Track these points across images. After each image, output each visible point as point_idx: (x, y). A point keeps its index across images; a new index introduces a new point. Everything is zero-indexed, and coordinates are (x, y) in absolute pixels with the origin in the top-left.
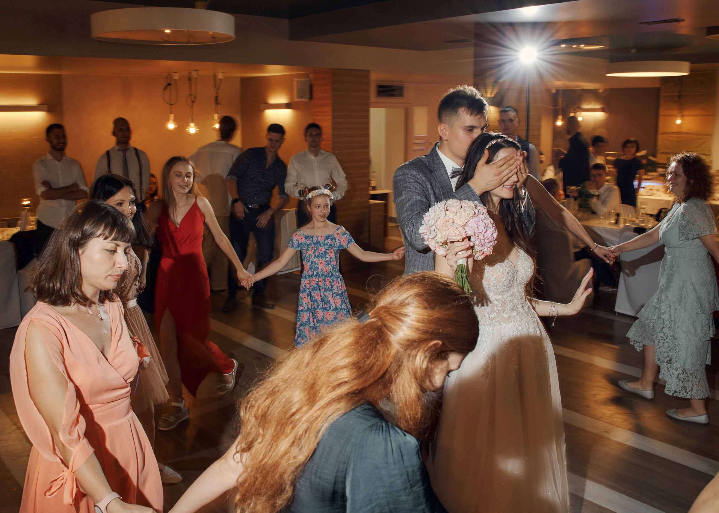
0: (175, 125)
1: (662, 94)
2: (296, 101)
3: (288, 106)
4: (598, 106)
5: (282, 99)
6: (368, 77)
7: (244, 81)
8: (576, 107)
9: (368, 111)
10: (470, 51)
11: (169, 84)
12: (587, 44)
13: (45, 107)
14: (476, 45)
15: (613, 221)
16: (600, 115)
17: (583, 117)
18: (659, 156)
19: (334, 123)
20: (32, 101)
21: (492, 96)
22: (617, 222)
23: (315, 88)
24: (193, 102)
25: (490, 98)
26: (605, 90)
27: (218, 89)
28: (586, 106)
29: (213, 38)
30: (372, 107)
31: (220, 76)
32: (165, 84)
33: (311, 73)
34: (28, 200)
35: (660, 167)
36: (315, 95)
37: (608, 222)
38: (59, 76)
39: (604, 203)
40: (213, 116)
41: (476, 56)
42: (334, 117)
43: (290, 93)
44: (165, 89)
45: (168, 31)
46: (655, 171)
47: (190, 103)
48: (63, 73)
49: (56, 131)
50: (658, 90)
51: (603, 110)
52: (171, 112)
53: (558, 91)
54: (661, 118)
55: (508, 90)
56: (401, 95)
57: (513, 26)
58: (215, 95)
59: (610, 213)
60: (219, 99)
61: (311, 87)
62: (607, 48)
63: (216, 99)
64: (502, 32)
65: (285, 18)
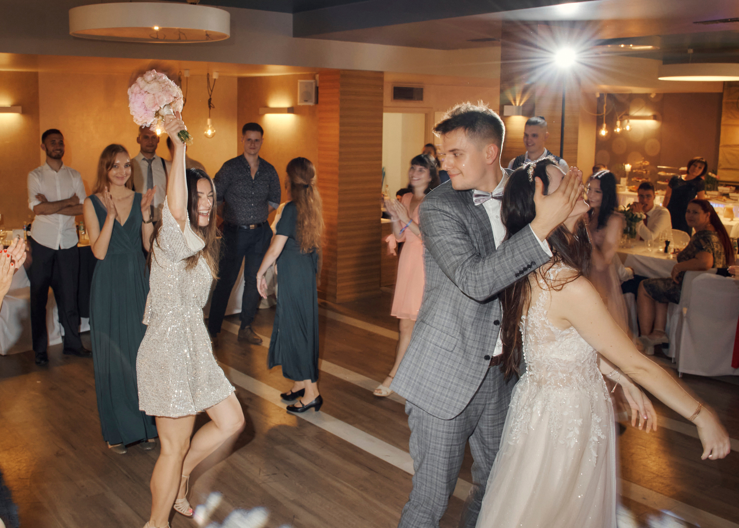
1: (724, 100)
2: (300, 106)
3: (290, 110)
4: (649, 114)
5: (285, 103)
6: (382, 79)
7: (242, 81)
8: (624, 113)
9: (381, 118)
10: (496, 51)
12: (635, 44)
13: (20, 108)
14: (503, 45)
15: (662, 250)
16: (651, 124)
17: (630, 126)
18: (719, 171)
19: (341, 132)
20: (5, 102)
21: (521, 104)
22: (666, 251)
23: (320, 91)
25: (519, 107)
26: (657, 95)
27: (212, 91)
28: (634, 113)
29: (207, 35)
30: (387, 111)
31: (215, 76)
33: (317, 74)
35: (721, 185)
36: (320, 99)
37: (655, 250)
38: (36, 74)
39: (652, 229)
40: (206, 122)
41: (504, 58)
42: (341, 125)
43: (294, 96)
45: (156, 28)
46: (717, 190)
48: (40, 70)
50: (721, 95)
51: (655, 118)
53: (602, 95)
54: (723, 128)
56: (421, 99)
57: (547, 24)
58: (209, 98)
59: (657, 240)
60: (212, 102)
61: (317, 88)
62: (659, 48)
64: (535, 32)
65: (289, 12)
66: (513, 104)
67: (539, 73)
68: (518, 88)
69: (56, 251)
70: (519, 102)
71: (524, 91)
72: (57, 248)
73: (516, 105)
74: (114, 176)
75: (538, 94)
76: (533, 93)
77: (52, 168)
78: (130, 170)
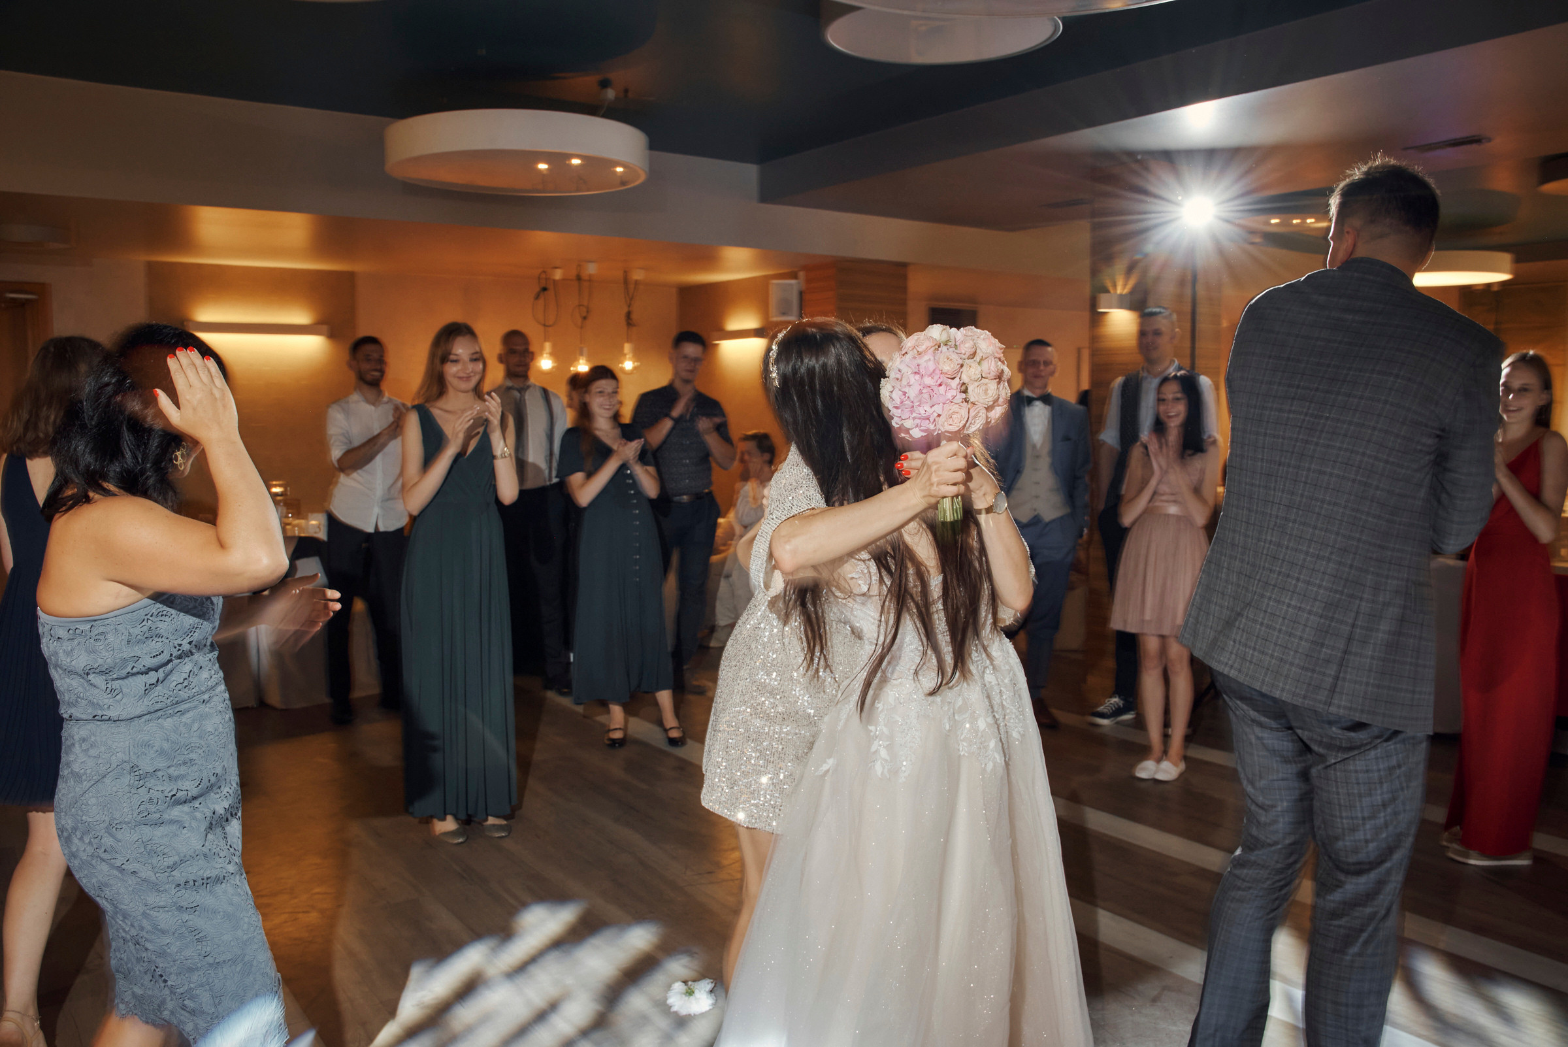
0: (554, 362)
2: (771, 323)
3: (757, 333)
5: (750, 322)
7: (684, 290)
11: (545, 289)
13: (325, 328)
20: (301, 317)
21: (1126, 291)
23: (805, 297)
24: (585, 318)
25: (1121, 295)
27: (631, 299)
32: (537, 289)
33: (801, 269)
34: (280, 486)
36: (806, 310)
38: (351, 276)
40: (622, 347)
43: (764, 307)
44: (537, 297)
47: (579, 320)
48: (359, 268)
49: (369, 348)
52: (546, 340)
55: (1157, 279)
57: (1171, 158)
58: (625, 310)
60: (634, 316)
61: (800, 293)
63: (628, 315)
64: (1147, 169)
65: (751, 162)
66: (1112, 291)
67: (1156, 236)
68: (1120, 266)
69: (369, 534)
70: (1122, 288)
71: (1130, 270)
72: (371, 530)
73: (1116, 293)
74: (455, 376)
75: (1153, 272)
76: (1145, 272)
77: (368, 401)
78: (481, 366)
